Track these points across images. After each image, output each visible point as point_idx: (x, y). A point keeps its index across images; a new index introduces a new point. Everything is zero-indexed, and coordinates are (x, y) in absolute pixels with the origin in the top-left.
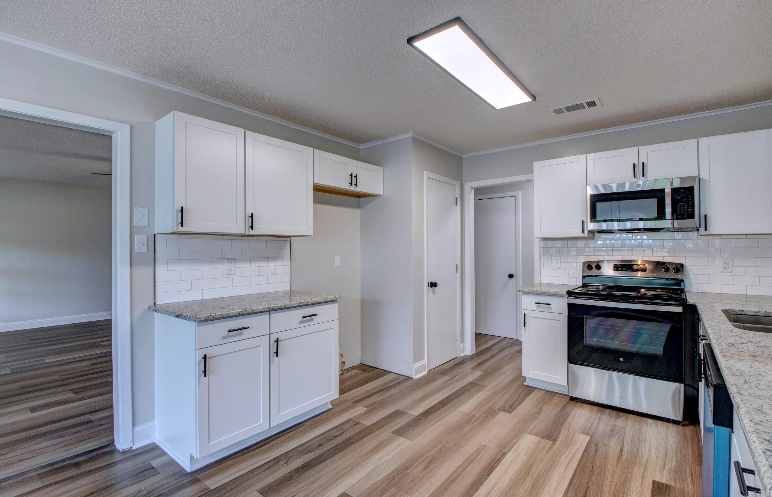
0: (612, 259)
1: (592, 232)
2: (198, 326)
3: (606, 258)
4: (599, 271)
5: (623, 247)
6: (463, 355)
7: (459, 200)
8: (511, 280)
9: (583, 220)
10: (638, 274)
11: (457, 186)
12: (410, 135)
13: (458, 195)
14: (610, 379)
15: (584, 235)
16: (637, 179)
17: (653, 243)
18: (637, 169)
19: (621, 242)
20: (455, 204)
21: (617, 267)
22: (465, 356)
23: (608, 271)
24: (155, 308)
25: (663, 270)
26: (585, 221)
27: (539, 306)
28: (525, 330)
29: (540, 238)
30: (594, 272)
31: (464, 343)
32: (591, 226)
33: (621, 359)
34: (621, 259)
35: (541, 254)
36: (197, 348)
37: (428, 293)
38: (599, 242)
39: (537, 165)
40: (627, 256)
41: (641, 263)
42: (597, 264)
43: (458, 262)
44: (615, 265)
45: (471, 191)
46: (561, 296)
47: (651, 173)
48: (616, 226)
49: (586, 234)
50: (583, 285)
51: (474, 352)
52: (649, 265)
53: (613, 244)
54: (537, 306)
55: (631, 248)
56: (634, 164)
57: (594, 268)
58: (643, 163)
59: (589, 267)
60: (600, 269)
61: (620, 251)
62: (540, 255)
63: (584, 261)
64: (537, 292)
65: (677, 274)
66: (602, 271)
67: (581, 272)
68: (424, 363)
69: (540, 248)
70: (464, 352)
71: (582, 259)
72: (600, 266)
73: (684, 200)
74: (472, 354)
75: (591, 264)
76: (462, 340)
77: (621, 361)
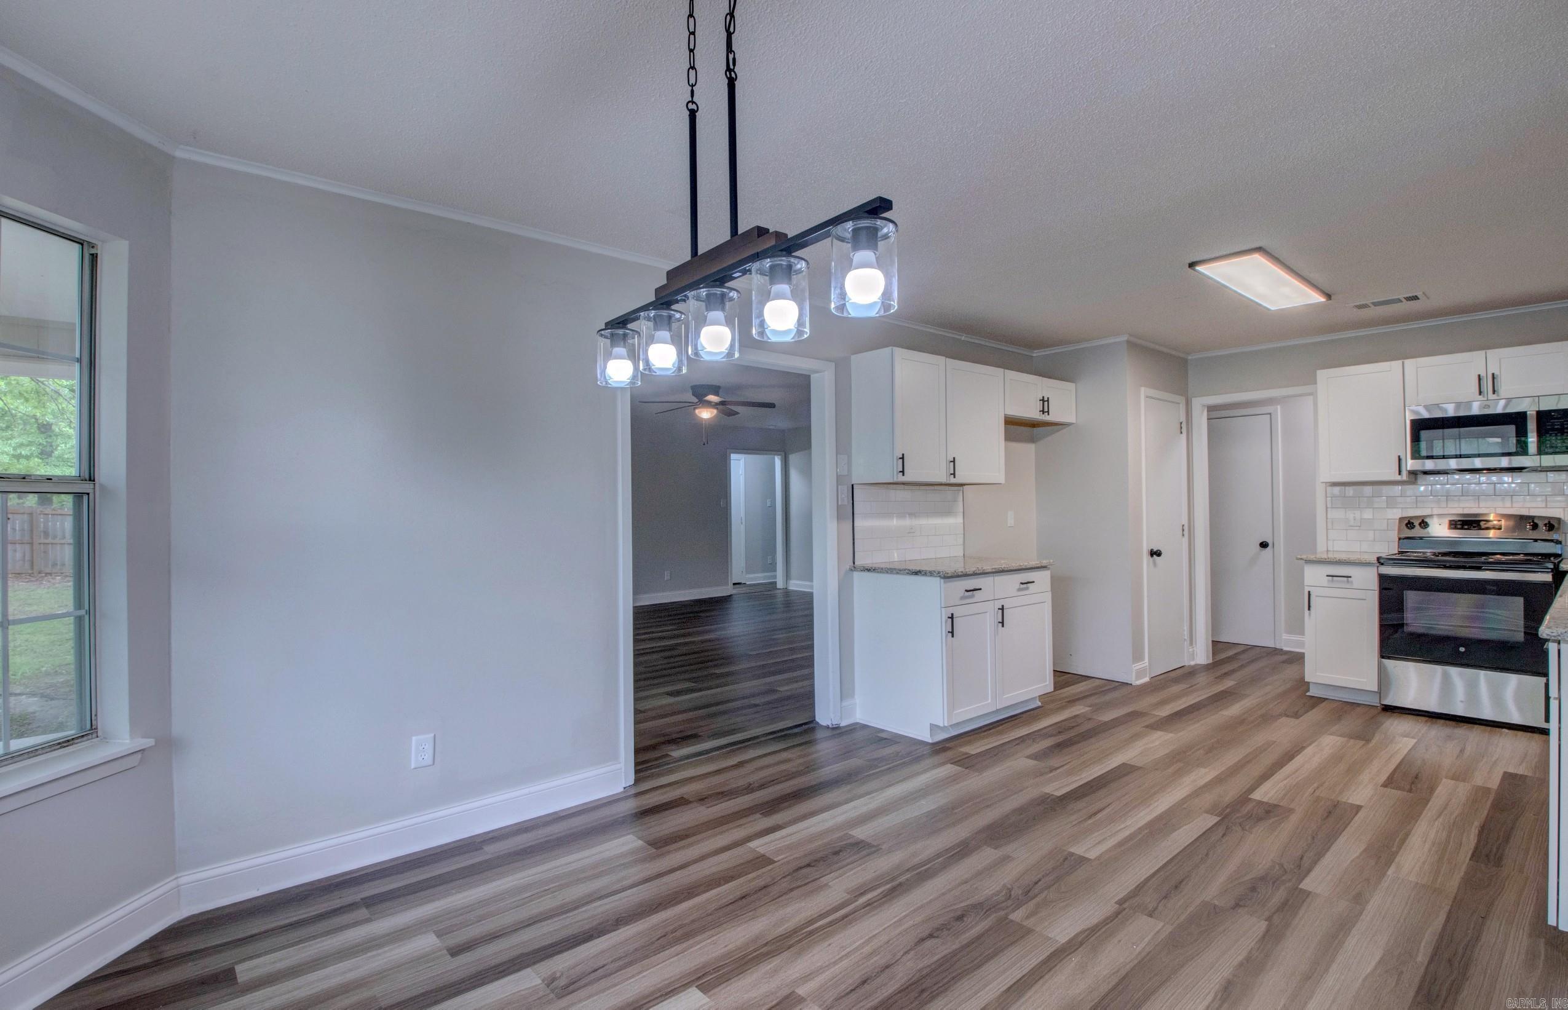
0: (1446, 513)
1: (1414, 474)
2: (944, 582)
3: (1435, 512)
4: (1426, 530)
5: (1464, 494)
6: (1192, 663)
7: (1184, 426)
8: (1264, 552)
9: (1399, 456)
10: (1489, 534)
11: (1181, 405)
12: (1125, 338)
13: (1183, 419)
14: (1446, 678)
15: (1402, 478)
16: (1484, 397)
17: (1517, 488)
18: (1484, 382)
19: (1461, 488)
20: (1179, 432)
21: (1454, 525)
22: (1196, 665)
23: (1439, 529)
24: (854, 568)
25: (1528, 527)
26: (1403, 457)
27: (1332, 581)
28: (1310, 614)
29: (1326, 483)
30: (1417, 532)
31: (1194, 646)
32: (1411, 464)
33: (1462, 649)
34: (1462, 513)
35: (1328, 506)
36: (943, 606)
37: (1148, 565)
38: (1422, 488)
39: (1322, 375)
40: (1468, 508)
41: (1494, 517)
42: (1423, 520)
43: (1185, 521)
44: (1450, 521)
45: (1203, 411)
46: (1367, 564)
47: (1506, 388)
48: (1453, 464)
49: (1404, 476)
50: (1399, 551)
51: (1210, 661)
52: (1506, 521)
53: (1448, 491)
54: (1329, 581)
55: (1477, 497)
56: (1479, 376)
57: (1417, 526)
58: (1493, 374)
59: (1410, 525)
60: (1426, 528)
61: (1459, 500)
62: (1327, 508)
63: (1400, 516)
64: (1329, 560)
65: (1551, 532)
66: (1430, 532)
67: (1396, 532)
68: (1144, 665)
69: (1326, 497)
70: (1193, 659)
71: (1396, 514)
72: (1426, 523)
73: (1556, 427)
74: (1208, 663)
75: (1411, 521)
76: (1192, 641)
77: (1464, 652)
